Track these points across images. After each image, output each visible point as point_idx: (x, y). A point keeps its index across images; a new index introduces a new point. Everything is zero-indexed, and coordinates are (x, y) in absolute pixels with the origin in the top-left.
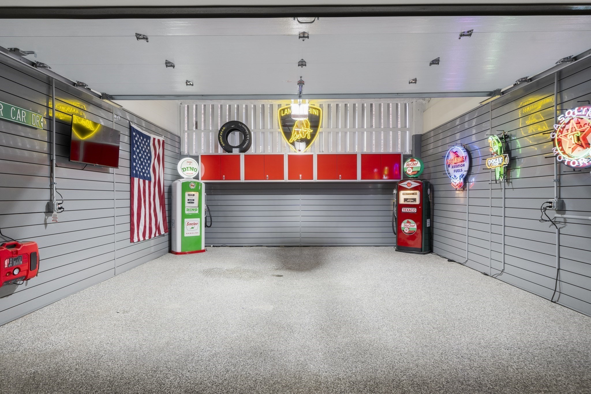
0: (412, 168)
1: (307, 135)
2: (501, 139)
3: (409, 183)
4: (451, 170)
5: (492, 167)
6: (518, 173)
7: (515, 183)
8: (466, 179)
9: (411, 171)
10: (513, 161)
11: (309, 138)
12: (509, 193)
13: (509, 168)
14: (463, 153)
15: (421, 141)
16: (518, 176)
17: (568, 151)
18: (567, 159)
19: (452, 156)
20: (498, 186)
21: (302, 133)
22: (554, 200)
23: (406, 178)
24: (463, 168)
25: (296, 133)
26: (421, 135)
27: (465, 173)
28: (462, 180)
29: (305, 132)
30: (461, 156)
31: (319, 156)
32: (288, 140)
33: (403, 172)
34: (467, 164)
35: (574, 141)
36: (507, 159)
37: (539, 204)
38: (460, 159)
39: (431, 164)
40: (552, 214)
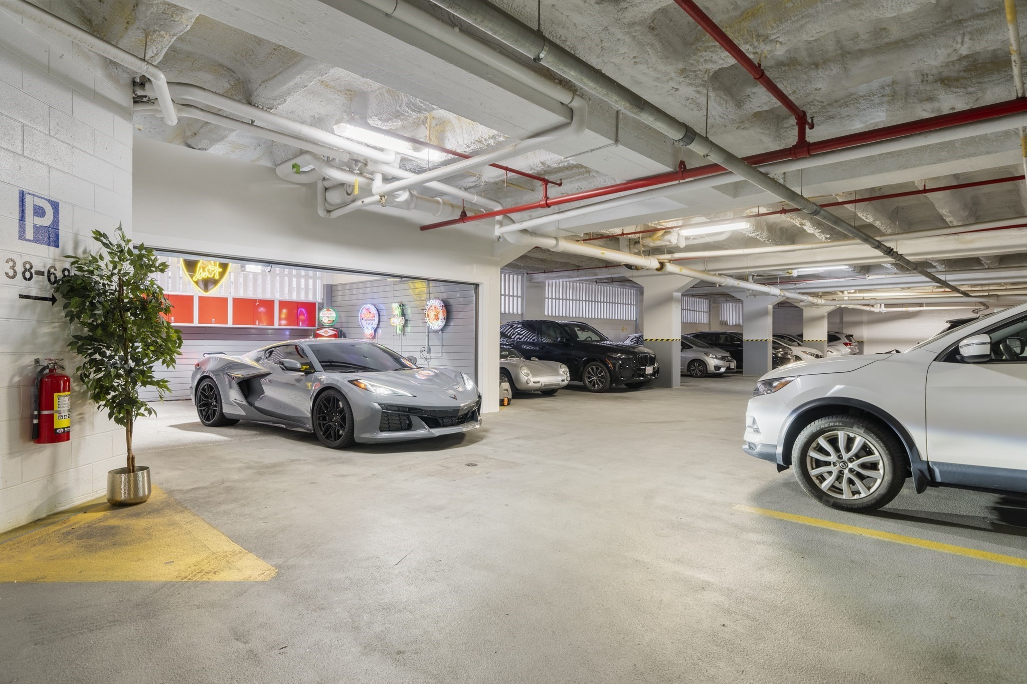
0: (328, 317)
1: (214, 274)
2: (400, 306)
3: (326, 331)
4: (364, 322)
5: (395, 325)
6: (409, 329)
7: (408, 336)
8: (376, 331)
9: (327, 320)
10: (406, 321)
11: (217, 277)
12: (405, 342)
13: (405, 326)
14: (374, 311)
15: (332, 291)
16: (409, 331)
17: (432, 321)
18: (431, 325)
19: (364, 311)
20: (397, 337)
21: (208, 271)
22: (426, 347)
23: (322, 326)
24: (373, 322)
25: (201, 270)
26: (332, 286)
27: (376, 326)
28: (373, 331)
29: (213, 271)
30: (372, 313)
31: (235, 300)
32: (192, 276)
33: (318, 320)
34: (377, 319)
35: (434, 317)
36: (404, 319)
37: (419, 348)
38: (371, 315)
39: (343, 314)
40: (425, 354)
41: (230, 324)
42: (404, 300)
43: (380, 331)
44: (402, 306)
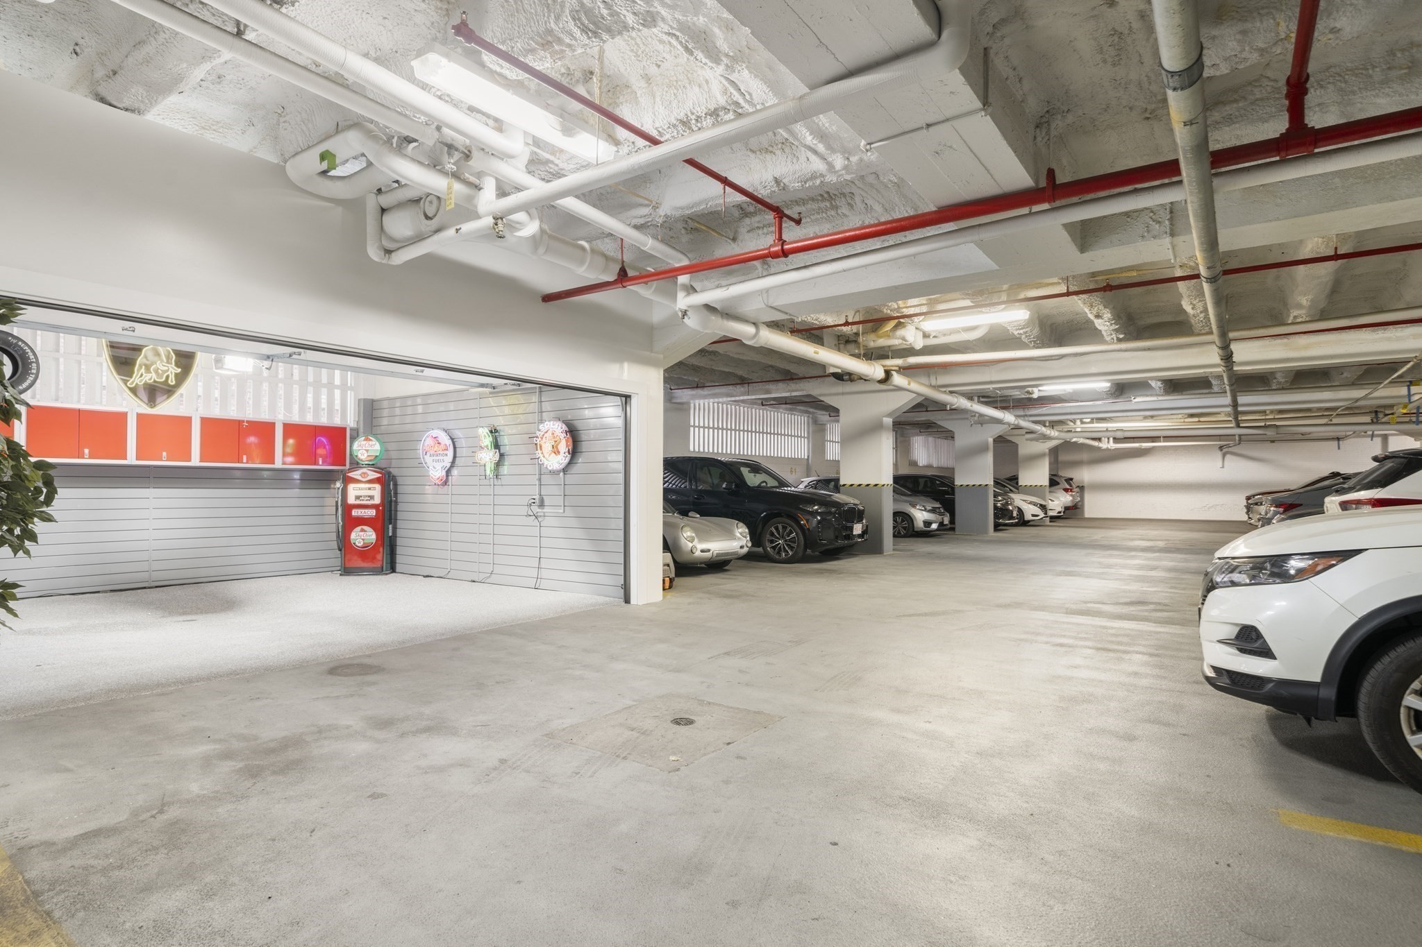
0: (367, 451)
1: (168, 377)
2: (491, 432)
3: (364, 473)
4: (428, 459)
5: (482, 462)
6: (505, 470)
7: (504, 480)
8: (448, 472)
9: (366, 455)
10: (502, 455)
11: (172, 382)
12: (498, 490)
13: (498, 464)
14: (445, 440)
15: (373, 409)
16: (505, 473)
17: (547, 456)
18: (546, 463)
19: (429, 442)
20: (487, 482)
21: (156, 371)
22: (537, 497)
23: (356, 465)
24: (445, 458)
25: (143, 370)
26: (373, 401)
27: (449, 465)
28: (444, 473)
29: (164, 372)
30: (443, 443)
31: (205, 421)
32: (125, 382)
33: (351, 455)
34: (450, 453)
35: (550, 448)
36: (498, 454)
37: (526, 500)
38: (442, 446)
39: (392, 446)
40: (535, 509)
41: (195, 461)
42: (499, 422)
43: (455, 472)
44: (494, 432)
